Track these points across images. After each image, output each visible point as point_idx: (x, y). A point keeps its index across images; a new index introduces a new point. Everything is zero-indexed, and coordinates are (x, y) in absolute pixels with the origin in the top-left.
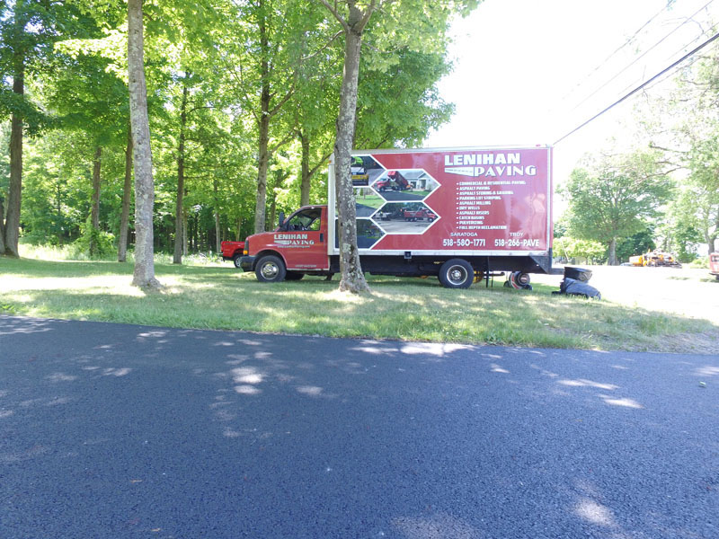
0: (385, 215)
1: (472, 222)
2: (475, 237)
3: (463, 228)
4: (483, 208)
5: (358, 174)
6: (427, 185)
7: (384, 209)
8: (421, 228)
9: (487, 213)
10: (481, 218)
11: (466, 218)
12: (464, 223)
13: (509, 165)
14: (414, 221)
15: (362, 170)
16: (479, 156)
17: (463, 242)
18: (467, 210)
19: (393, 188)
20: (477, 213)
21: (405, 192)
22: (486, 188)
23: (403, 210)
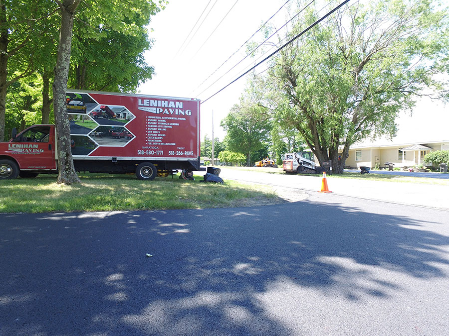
0: (98, 133)
1: (156, 141)
2: (157, 150)
3: (150, 144)
4: (162, 132)
5: (78, 105)
6: (127, 116)
7: (98, 130)
8: (123, 143)
9: (164, 135)
10: (160, 138)
11: (151, 138)
12: (151, 141)
13: (177, 108)
14: (118, 138)
15: (82, 103)
16: (159, 102)
17: (150, 153)
18: (152, 133)
19: (104, 117)
20: (159, 135)
21: (112, 120)
22: (163, 121)
23: (111, 131)
